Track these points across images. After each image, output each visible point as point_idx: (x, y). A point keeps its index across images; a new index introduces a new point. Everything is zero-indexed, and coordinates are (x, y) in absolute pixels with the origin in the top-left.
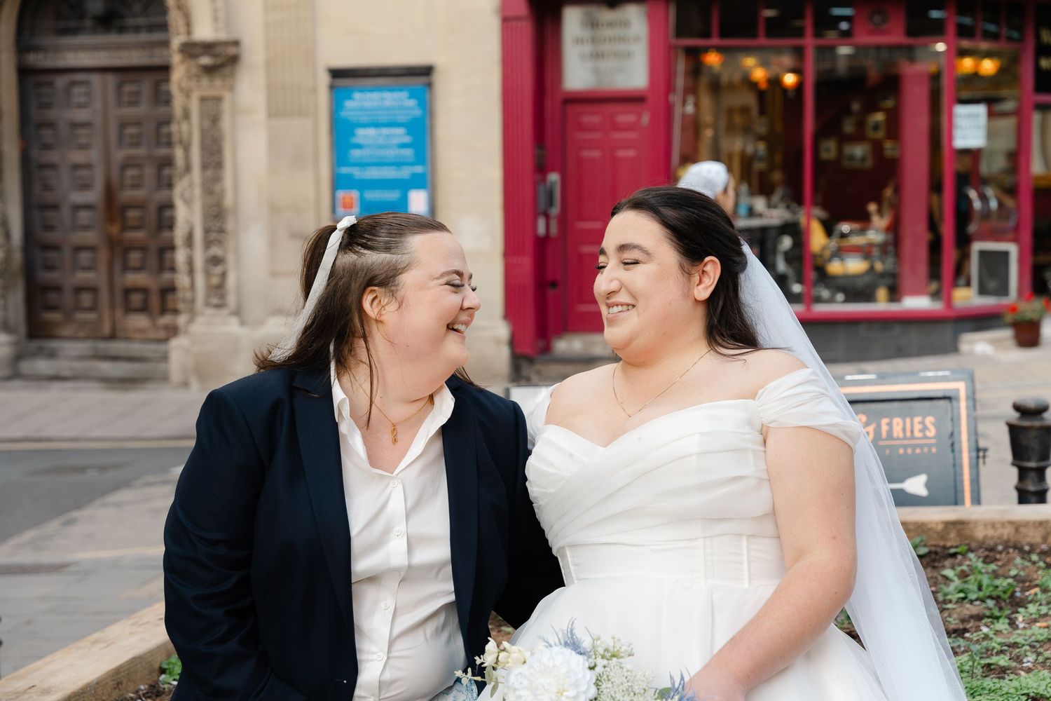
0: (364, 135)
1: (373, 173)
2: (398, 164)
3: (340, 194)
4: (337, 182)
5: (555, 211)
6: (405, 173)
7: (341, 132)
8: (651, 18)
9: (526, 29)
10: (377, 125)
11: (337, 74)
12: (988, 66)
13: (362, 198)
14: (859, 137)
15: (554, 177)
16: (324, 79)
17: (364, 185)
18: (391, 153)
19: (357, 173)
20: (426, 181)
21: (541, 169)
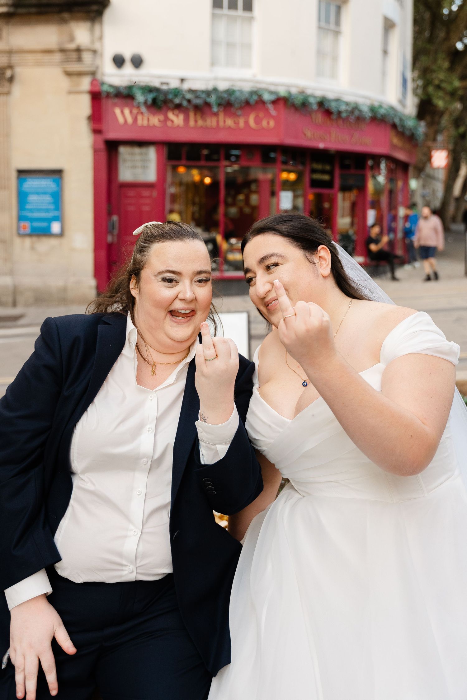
0: (32, 198)
1: (36, 215)
2: (47, 211)
3: (22, 224)
4: (20, 218)
5: (116, 232)
6: (50, 215)
7: (22, 197)
8: (158, 152)
9: (103, 156)
10: (38, 193)
11: (21, 172)
12: (292, 177)
13: (32, 226)
14: (234, 204)
15: (115, 218)
16: (14, 174)
17: (32, 220)
18: (44, 207)
19: (30, 215)
20: (60, 218)
21: (110, 214)
